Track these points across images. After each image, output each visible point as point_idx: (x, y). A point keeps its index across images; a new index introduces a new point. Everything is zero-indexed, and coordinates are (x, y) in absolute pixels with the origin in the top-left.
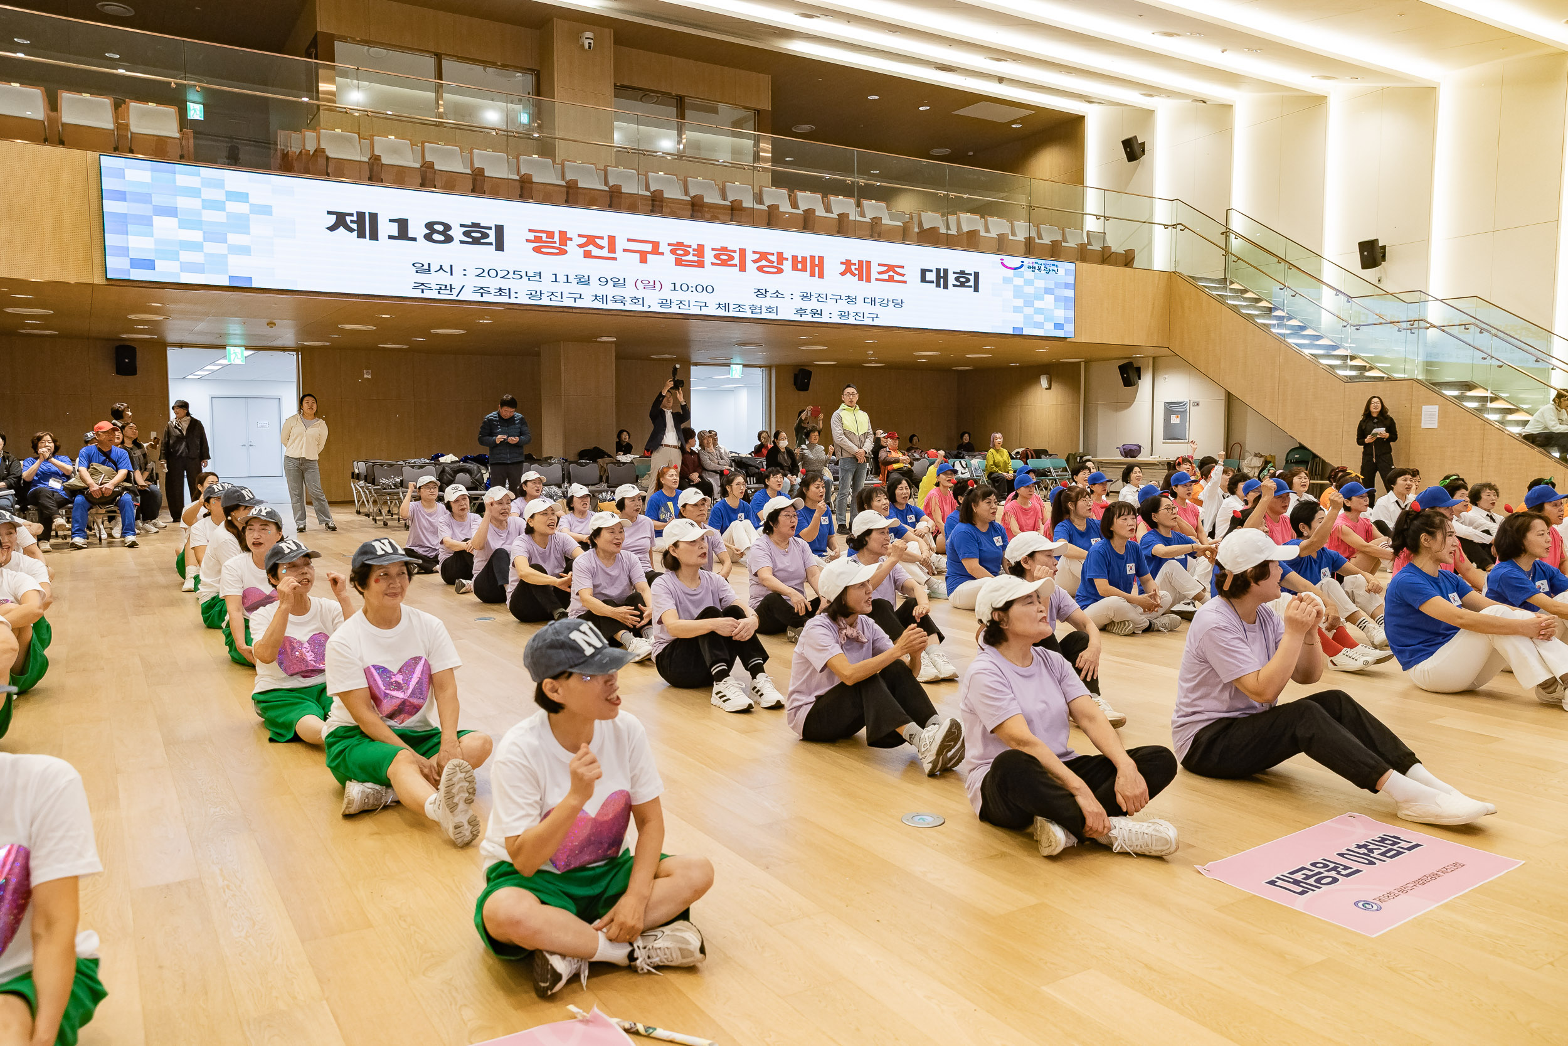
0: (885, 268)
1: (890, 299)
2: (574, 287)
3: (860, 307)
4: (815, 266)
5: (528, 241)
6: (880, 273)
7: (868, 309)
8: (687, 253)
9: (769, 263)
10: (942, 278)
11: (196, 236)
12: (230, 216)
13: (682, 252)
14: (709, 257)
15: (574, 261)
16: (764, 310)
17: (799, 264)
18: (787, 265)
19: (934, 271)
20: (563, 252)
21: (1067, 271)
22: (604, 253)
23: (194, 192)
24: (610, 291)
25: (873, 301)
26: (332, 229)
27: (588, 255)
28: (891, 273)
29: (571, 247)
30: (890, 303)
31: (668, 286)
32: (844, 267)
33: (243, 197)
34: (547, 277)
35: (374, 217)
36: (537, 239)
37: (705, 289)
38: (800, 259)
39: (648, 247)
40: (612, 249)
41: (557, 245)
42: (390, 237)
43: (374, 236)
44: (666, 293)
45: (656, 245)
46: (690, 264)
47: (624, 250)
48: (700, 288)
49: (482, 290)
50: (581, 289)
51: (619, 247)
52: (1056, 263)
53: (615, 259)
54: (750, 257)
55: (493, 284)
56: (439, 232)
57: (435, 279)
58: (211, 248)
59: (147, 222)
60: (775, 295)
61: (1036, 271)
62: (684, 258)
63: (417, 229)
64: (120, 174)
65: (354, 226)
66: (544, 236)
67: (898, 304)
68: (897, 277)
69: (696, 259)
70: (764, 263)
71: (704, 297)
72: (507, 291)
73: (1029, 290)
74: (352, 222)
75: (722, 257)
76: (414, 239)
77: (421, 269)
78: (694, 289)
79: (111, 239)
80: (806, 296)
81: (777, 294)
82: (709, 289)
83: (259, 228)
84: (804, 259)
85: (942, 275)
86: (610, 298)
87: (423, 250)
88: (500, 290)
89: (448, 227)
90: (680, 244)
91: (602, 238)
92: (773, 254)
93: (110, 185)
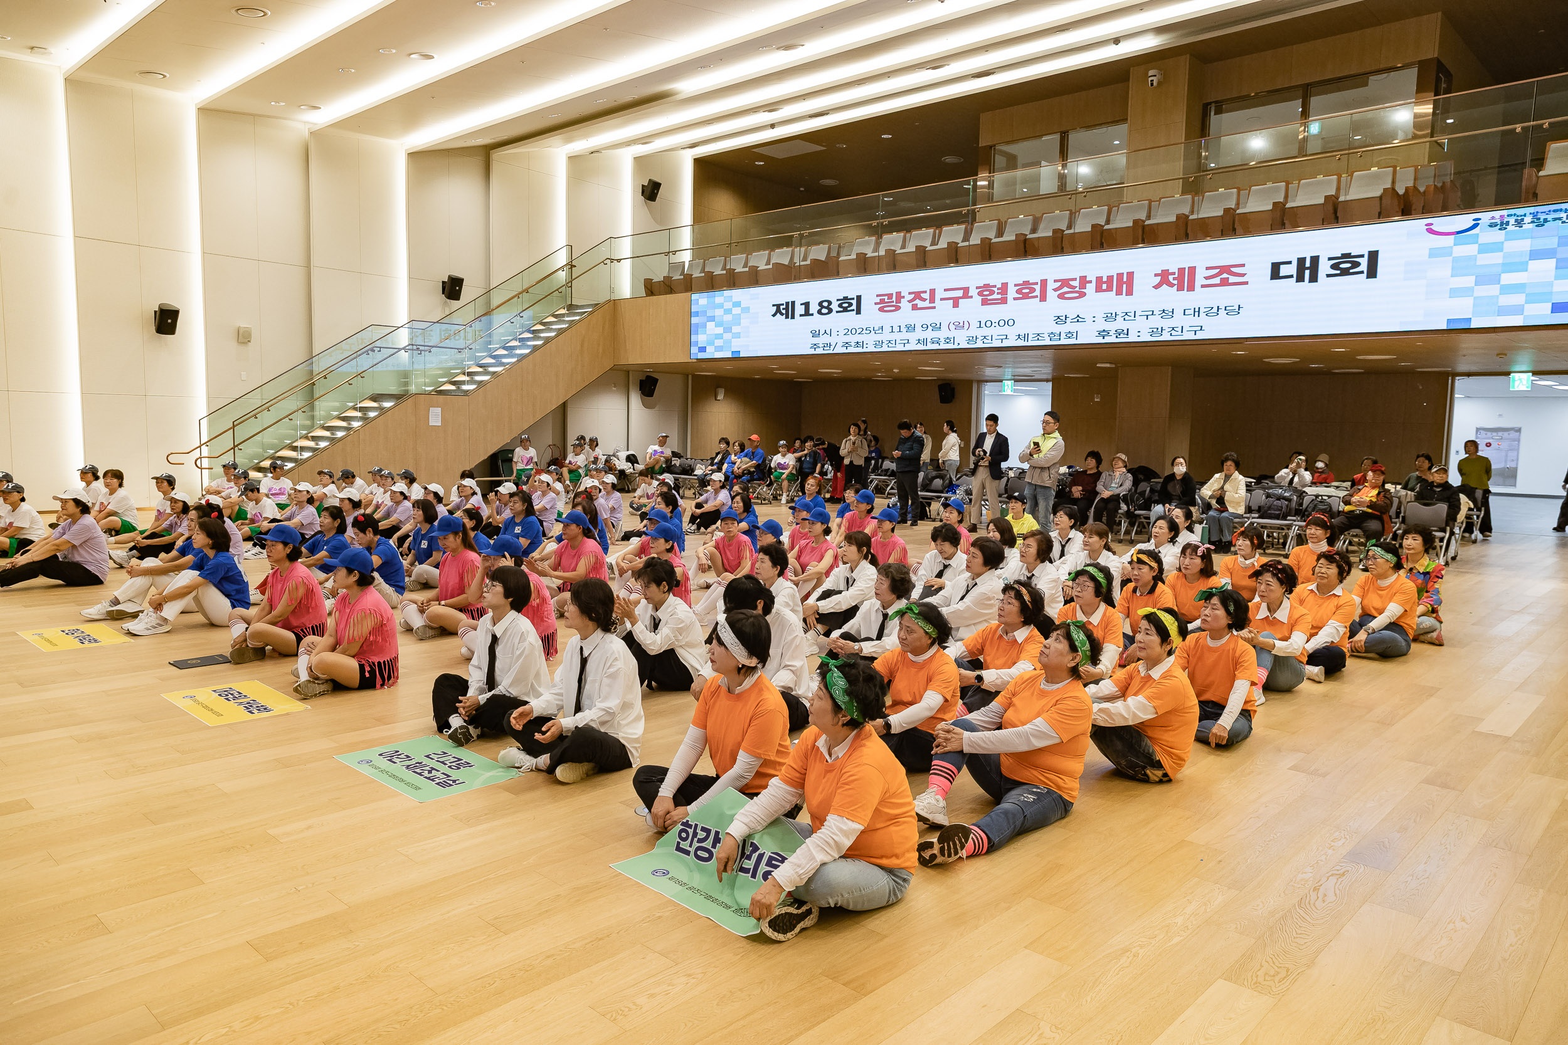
0: (1217, 271)
1: (1222, 307)
2: (905, 335)
3: (1178, 320)
4: (1124, 284)
5: (876, 304)
6: (1207, 278)
7: (1190, 321)
8: (992, 293)
9: (1071, 289)
10: (1307, 269)
11: (720, 330)
12: (734, 316)
13: (988, 293)
14: (1012, 292)
15: (906, 315)
16: (1063, 336)
17: (1103, 284)
18: (1090, 288)
19: (1295, 263)
20: (898, 308)
23: (721, 306)
24: (930, 334)
25: (1197, 312)
26: (774, 315)
27: (915, 307)
28: (1225, 276)
29: (905, 304)
30: (1222, 312)
31: (975, 325)
32: (1159, 278)
33: (737, 304)
34: (887, 329)
35: (793, 304)
36: (882, 301)
37: (1006, 323)
38: (1105, 279)
39: (960, 293)
40: (932, 300)
41: (894, 304)
42: (801, 315)
43: (794, 317)
44: (974, 331)
45: (966, 290)
46: (995, 302)
47: (942, 299)
48: (1002, 323)
49: (847, 346)
50: (909, 336)
51: (938, 297)
53: (934, 308)
54: (1051, 285)
55: (853, 339)
56: (825, 307)
57: (822, 340)
58: (727, 336)
59: (704, 326)
60: (1076, 320)
62: (989, 298)
63: (814, 307)
64: (697, 302)
65: (784, 312)
66: (886, 298)
67: (1233, 311)
68: (1232, 279)
69: (999, 296)
70: (1066, 289)
71: (1006, 330)
72: (862, 344)
74: (783, 309)
75: (1024, 291)
76: (812, 315)
77: (815, 334)
78: (997, 324)
79: (694, 339)
80: (1110, 317)
81: (1078, 319)
82: (1011, 323)
83: (744, 322)
84: (1110, 278)
85: (1308, 264)
86: (929, 340)
87: (817, 322)
88: (858, 343)
89: (830, 303)
90: (987, 286)
91: (925, 292)
92: (1075, 279)
93: (694, 309)
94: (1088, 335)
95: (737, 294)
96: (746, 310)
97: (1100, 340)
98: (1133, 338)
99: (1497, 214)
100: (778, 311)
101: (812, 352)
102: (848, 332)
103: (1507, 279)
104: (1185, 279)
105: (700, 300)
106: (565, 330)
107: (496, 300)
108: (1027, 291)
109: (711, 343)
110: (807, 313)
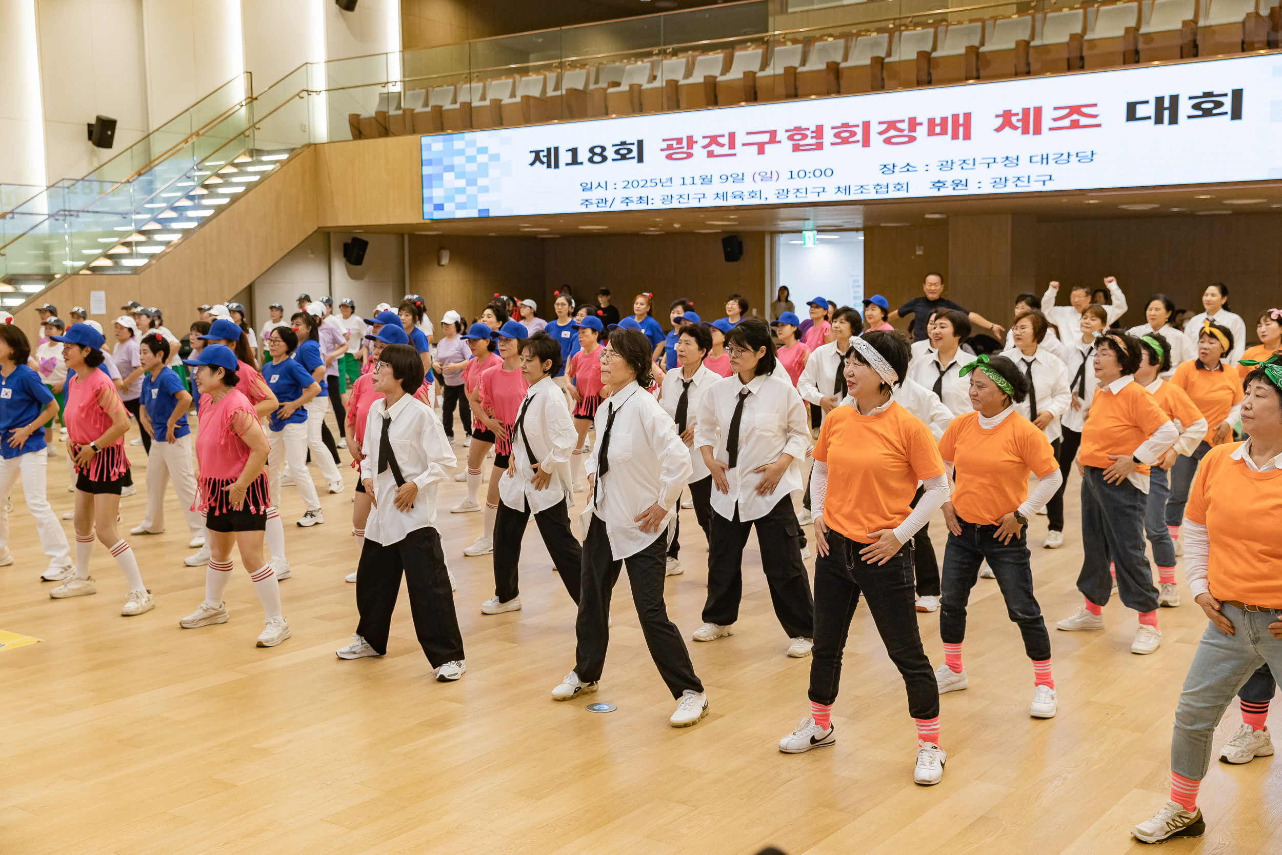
0: (1066, 111)
1: (1073, 153)
2: (699, 188)
3: (1024, 169)
4: (961, 126)
5: (662, 150)
6: (1055, 120)
7: (1036, 170)
8: (805, 137)
9: (899, 132)
10: (1166, 110)
11: (462, 183)
12: (480, 165)
13: (799, 137)
14: (828, 136)
15: (699, 162)
16: (891, 188)
17: (936, 127)
18: (921, 132)
19: (1153, 102)
20: (690, 156)
22: (725, 150)
23: (461, 152)
24: (730, 187)
25: (1045, 159)
26: (532, 164)
27: (711, 154)
28: (1075, 117)
29: (697, 150)
30: (1073, 159)
31: (785, 175)
32: (1000, 120)
33: (483, 150)
34: (677, 181)
35: (556, 150)
36: (670, 147)
37: (823, 173)
38: (938, 121)
39: (766, 138)
40: (732, 145)
41: (685, 150)
42: (567, 164)
43: (558, 165)
44: (785, 183)
45: (773, 134)
46: (808, 148)
47: (744, 145)
48: (818, 173)
49: (628, 200)
50: (706, 189)
51: (738, 141)
53: (735, 155)
54: (875, 129)
55: (634, 193)
56: (598, 154)
57: (595, 195)
58: (471, 190)
59: (440, 177)
60: (905, 169)
62: (801, 143)
63: (583, 155)
64: (429, 147)
65: (545, 160)
66: (674, 143)
67: (1086, 157)
68: (1084, 121)
69: (814, 141)
71: (823, 181)
72: (646, 199)
74: (544, 156)
75: (843, 135)
76: (582, 163)
77: (587, 187)
78: (812, 175)
79: (425, 193)
80: (946, 165)
82: (829, 173)
83: (493, 172)
84: (944, 120)
85: (1167, 104)
86: (730, 194)
87: (588, 172)
88: (641, 198)
89: (603, 149)
90: (798, 129)
91: (723, 136)
92: (903, 121)
93: (425, 156)
94: (920, 187)
95: (481, 137)
96: (495, 157)
97: (934, 193)
98: (972, 190)
100: (537, 158)
101: (583, 209)
102: (629, 184)
104: (1030, 121)
105: (434, 144)
106: (256, 184)
107: (159, 146)
108: (847, 134)
109: (451, 199)
110: (575, 161)
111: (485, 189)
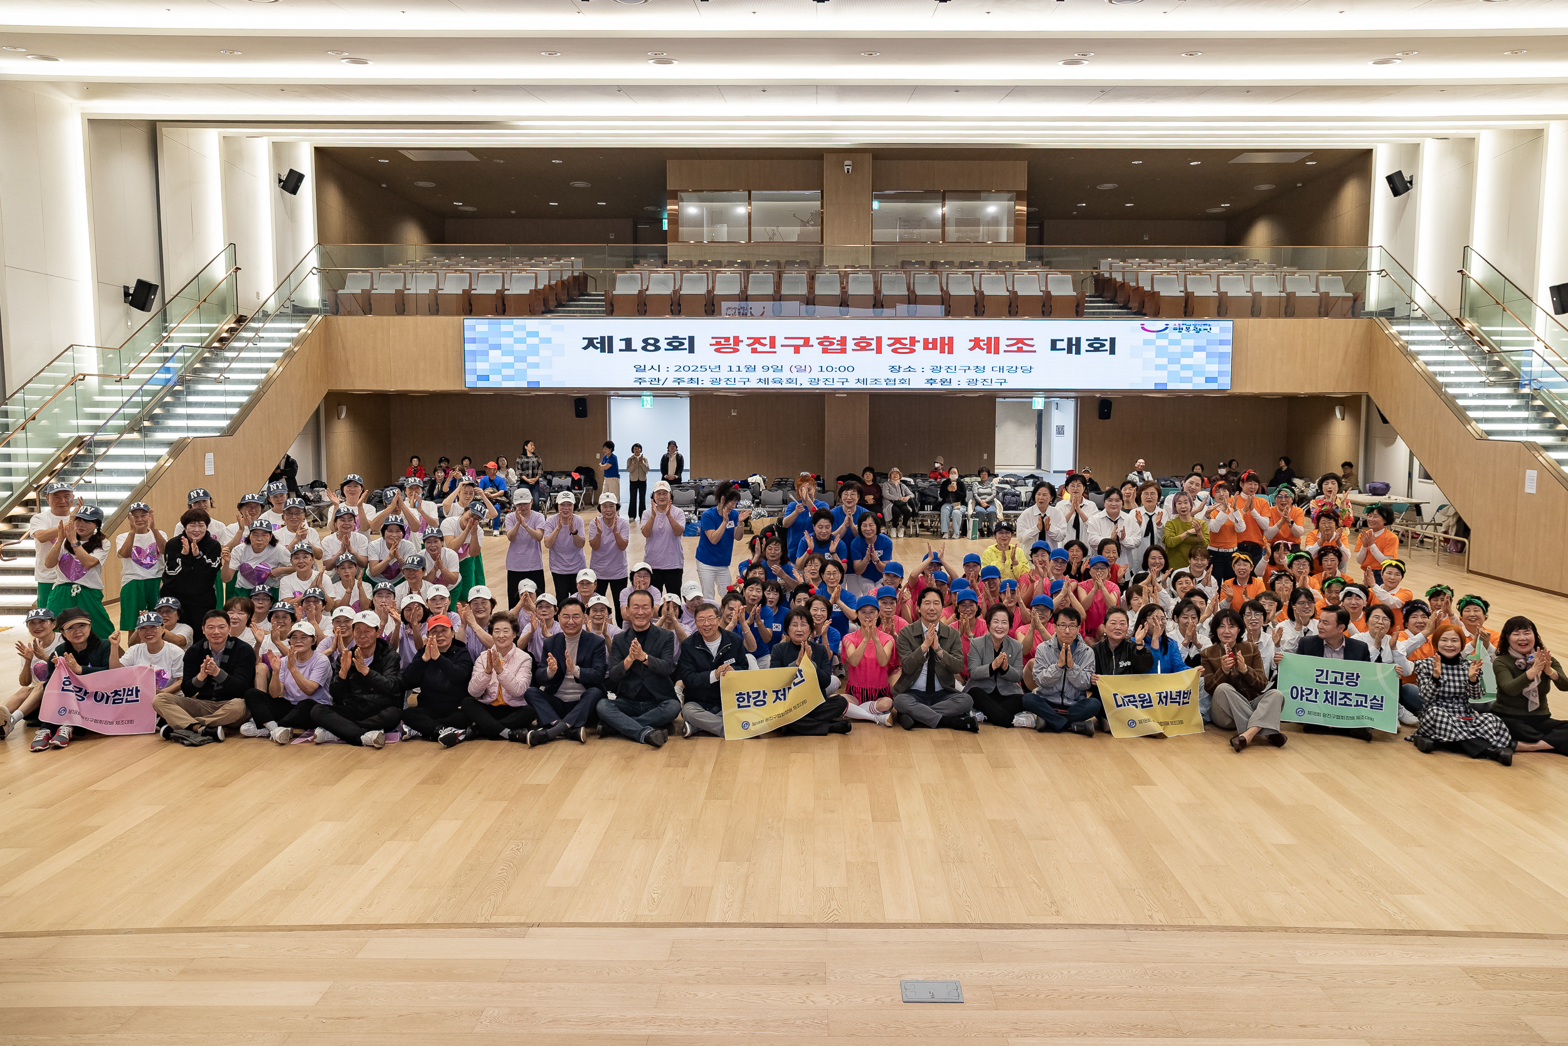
0: (1014, 341)
1: (1019, 367)
2: (744, 374)
3: (988, 374)
4: (946, 345)
5: (711, 345)
6: (1008, 346)
7: (997, 375)
8: (832, 344)
9: (903, 345)
10: (1074, 346)
11: (510, 359)
12: (530, 346)
13: (828, 343)
14: (850, 345)
15: (745, 356)
16: (897, 381)
18: (919, 347)
19: (1066, 341)
20: (736, 350)
21: (1222, 330)
22: (767, 348)
23: (509, 334)
24: (771, 375)
25: (1001, 369)
26: (585, 348)
27: (754, 351)
28: (1020, 345)
29: (742, 347)
30: (1019, 370)
31: (816, 369)
32: (972, 344)
33: (535, 334)
34: (725, 368)
35: (610, 338)
36: (718, 343)
37: (847, 369)
38: (930, 341)
39: (801, 342)
40: (773, 345)
41: (732, 346)
42: (620, 350)
43: (611, 351)
44: (815, 374)
45: (807, 340)
46: (835, 351)
47: (782, 346)
48: (842, 369)
49: (679, 381)
50: (750, 375)
51: (778, 343)
52: (1208, 323)
53: (775, 352)
54: (885, 342)
55: (686, 376)
56: (652, 345)
57: (648, 375)
58: (518, 366)
59: (485, 354)
60: (908, 370)
61: (1184, 331)
62: (829, 347)
63: (637, 344)
64: (473, 328)
65: (599, 345)
66: (723, 340)
67: (1027, 370)
68: (1025, 348)
69: (839, 347)
71: (846, 375)
72: (697, 380)
73: (1176, 349)
74: (597, 343)
75: (862, 344)
76: (636, 350)
77: (639, 369)
78: (837, 370)
79: (468, 365)
80: (936, 369)
81: (910, 369)
82: (851, 369)
83: (544, 352)
84: (935, 340)
85: (1074, 342)
86: (771, 380)
87: (641, 357)
88: (692, 379)
89: (657, 341)
90: (826, 338)
91: (765, 338)
92: (906, 339)
93: (468, 334)
94: (918, 382)
96: (547, 341)
97: (928, 386)
98: (954, 386)
99: (1177, 323)
100: (591, 344)
101: (637, 385)
102: (680, 369)
103: (1184, 361)
104: (992, 345)
105: (478, 327)
108: (865, 344)
109: (497, 372)
110: (629, 348)
111: (536, 366)
